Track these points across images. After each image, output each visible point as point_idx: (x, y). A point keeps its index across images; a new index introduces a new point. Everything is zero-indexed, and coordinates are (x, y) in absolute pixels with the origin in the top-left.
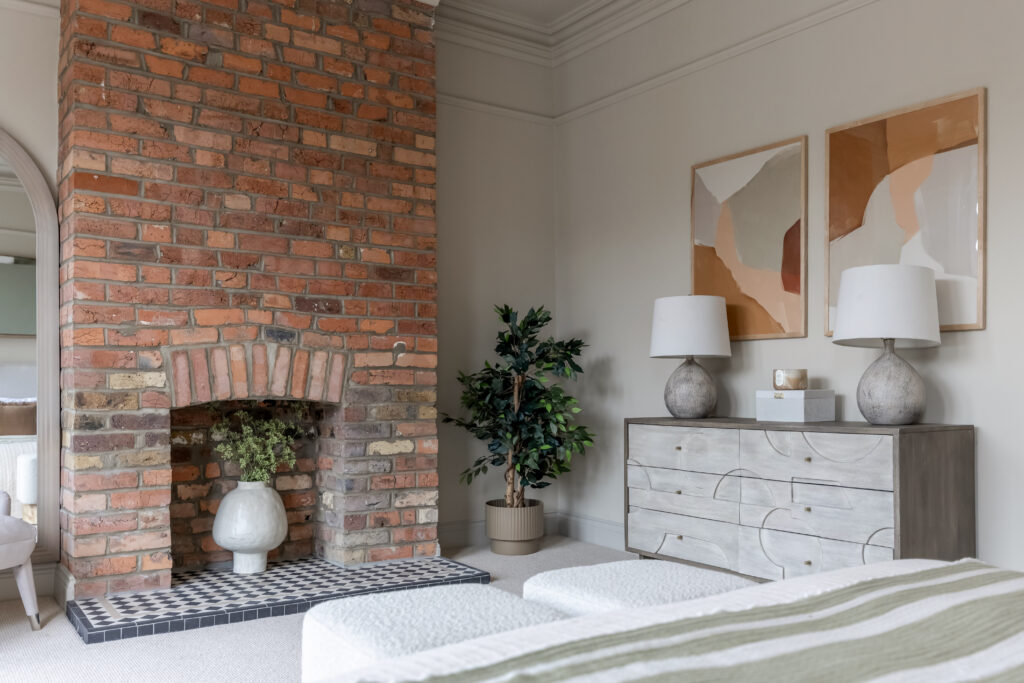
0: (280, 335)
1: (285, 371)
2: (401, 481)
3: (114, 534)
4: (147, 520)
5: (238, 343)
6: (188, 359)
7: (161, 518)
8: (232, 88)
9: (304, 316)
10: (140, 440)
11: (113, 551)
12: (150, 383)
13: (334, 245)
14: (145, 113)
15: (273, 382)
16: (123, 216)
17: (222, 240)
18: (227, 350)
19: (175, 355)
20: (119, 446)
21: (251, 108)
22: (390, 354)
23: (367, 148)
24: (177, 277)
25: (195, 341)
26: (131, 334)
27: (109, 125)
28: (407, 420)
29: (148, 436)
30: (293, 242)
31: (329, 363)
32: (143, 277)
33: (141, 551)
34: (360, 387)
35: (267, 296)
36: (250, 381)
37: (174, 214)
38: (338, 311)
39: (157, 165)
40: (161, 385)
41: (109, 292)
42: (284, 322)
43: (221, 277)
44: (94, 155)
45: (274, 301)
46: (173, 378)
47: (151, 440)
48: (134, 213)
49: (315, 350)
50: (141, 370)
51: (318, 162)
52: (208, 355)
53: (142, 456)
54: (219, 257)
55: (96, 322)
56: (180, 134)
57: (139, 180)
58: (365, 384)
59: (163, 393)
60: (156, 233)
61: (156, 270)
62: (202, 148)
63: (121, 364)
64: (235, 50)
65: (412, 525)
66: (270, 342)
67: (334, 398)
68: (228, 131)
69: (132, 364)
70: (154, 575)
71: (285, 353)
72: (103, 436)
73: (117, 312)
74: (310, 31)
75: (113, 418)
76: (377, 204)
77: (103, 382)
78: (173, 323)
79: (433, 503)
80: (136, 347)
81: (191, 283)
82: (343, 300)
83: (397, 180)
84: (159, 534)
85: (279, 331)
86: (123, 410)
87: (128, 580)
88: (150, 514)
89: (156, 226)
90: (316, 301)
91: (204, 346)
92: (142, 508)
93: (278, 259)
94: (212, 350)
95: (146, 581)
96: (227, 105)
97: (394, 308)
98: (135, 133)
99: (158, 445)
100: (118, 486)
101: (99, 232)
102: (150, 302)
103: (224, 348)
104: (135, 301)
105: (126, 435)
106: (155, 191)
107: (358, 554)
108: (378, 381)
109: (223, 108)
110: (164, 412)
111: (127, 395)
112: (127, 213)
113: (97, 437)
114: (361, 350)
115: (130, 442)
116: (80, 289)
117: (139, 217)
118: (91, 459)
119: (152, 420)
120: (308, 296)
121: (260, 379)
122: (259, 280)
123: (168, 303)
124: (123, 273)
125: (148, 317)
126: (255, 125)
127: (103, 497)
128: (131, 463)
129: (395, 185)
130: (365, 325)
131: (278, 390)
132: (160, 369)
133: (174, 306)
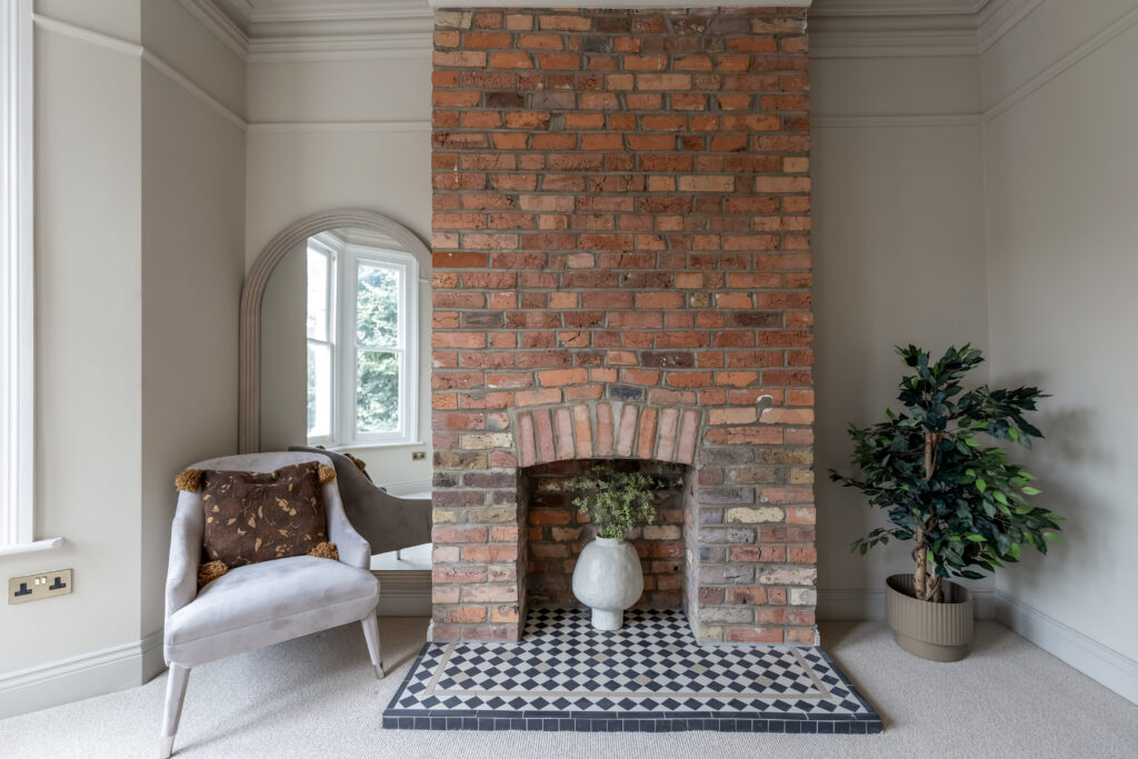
0: (625, 393)
1: (631, 431)
2: (767, 553)
3: (466, 584)
4: (496, 574)
5: (582, 403)
6: (532, 419)
7: (508, 573)
8: (575, 148)
9: (652, 372)
10: (489, 498)
11: (466, 600)
12: (497, 444)
13: (684, 294)
14: (493, 188)
15: (618, 442)
16: (473, 287)
17: (564, 301)
18: (571, 410)
19: (520, 416)
20: (470, 503)
21: (594, 164)
22: (753, 410)
23: (724, 183)
24: (522, 341)
25: (539, 402)
26: (481, 397)
27: (462, 206)
28: (774, 484)
29: (496, 494)
30: (638, 295)
31: (679, 422)
32: (491, 343)
33: (490, 603)
34: (716, 447)
35: (611, 354)
36: (594, 440)
37: (520, 280)
38: (690, 365)
39: (503, 236)
40: (507, 445)
41: (461, 359)
42: (629, 379)
43: (565, 337)
44: (449, 235)
45: (619, 358)
46: (518, 439)
47: (499, 498)
48: (483, 283)
49: (664, 407)
50: (491, 431)
51: (666, 207)
52: (552, 415)
53: (492, 513)
54: (562, 318)
55: (450, 387)
56: (525, 203)
57: (487, 252)
58: (722, 443)
59: (510, 453)
60: (502, 301)
61: (503, 336)
62: (546, 213)
63: (471, 426)
64: (577, 109)
65: (782, 606)
66: (615, 400)
67: (685, 458)
68: (570, 192)
69: (482, 426)
70: (502, 627)
71: (631, 412)
72: (456, 493)
73: (468, 378)
74: (655, 72)
75: (465, 477)
76: (735, 243)
77: (456, 443)
78: (518, 386)
79: (809, 582)
80: (485, 410)
81: (535, 346)
82: (696, 353)
83: (761, 213)
84: (507, 588)
85: (625, 388)
86: (472, 469)
87: (479, 629)
88: (497, 568)
89: (502, 294)
90: (664, 355)
91: (549, 407)
92: (492, 562)
93: (622, 314)
94: (556, 410)
95: (495, 632)
96: (569, 167)
97: (759, 358)
98: (483, 209)
99: (505, 503)
100: (469, 540)
101: (453, 305)
102: (498, 366)
103: (568, 408)
104: (483, 366)
105: (476, 492)
106: (502, 260)
107: (715, 631)
108: (738, 440)
109: (566, 170)
110: (511, 471)
111: (477, 455)
112: (476, 284)
113: (451, 493)
114: (717, 406)
115: (481, 500)
116: (436, 359)
117: (487, 287)
118: (446, 513)
119: (499, 478)
120: (656, 351)
121: (605, 440)
122: (601, 337)
123: (514, 367)
124: (473, 341)
125: (495, 381)
126: (598, 180)
127: (456, 549)
128: (480, 519)
129: (757, 219)
130: (722, 378)
131: (624, 450)
132: (506, 430)
133: (520, 369)
